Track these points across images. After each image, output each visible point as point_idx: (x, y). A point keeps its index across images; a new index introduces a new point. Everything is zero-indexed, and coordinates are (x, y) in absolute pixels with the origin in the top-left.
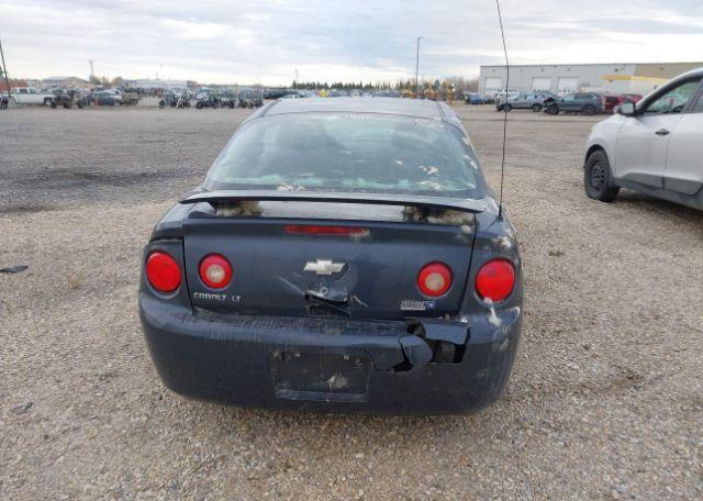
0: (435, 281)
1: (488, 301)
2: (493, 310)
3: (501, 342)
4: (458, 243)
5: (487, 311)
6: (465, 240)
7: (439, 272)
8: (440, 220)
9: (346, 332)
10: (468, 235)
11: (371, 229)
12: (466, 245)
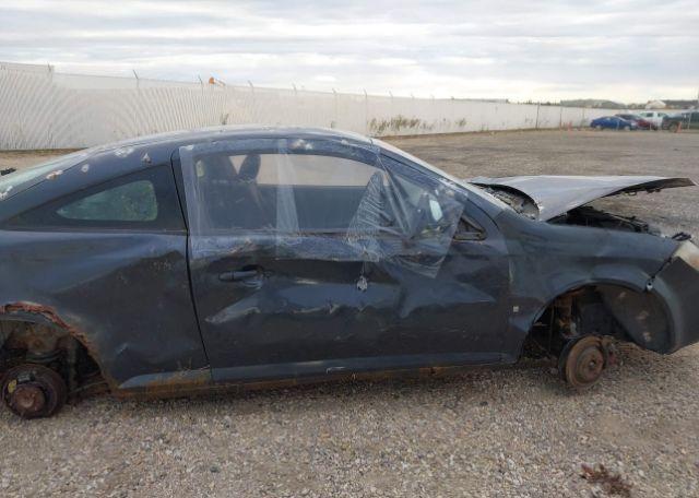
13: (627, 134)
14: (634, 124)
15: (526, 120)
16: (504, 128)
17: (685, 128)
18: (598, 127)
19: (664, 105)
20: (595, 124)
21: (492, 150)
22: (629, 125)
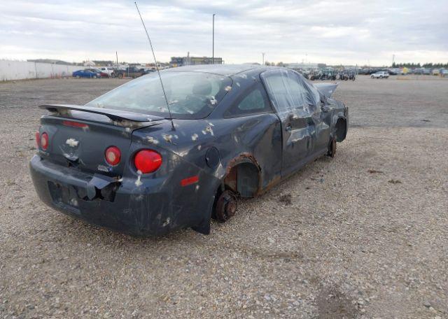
0: (112, 156)
1: (139, 172)
2: (139, 178)
3: (138, 195)
4: (123, 137)
5: (136, 178)
6: (127, 136)
7: (113, 152)
8: (119, 124)
9: (75, 176)
10: (128, 133)
11: (89, 125)
12: (127, 138)
13: (94, 80)
14: (98, 74)
15: (30, 72)
16: (17, 78)
17: (127, 76)
18: (78, 77)
19: (94, 64)
20: (76, 74)
21: (28, 92)
22: (96, 75)
